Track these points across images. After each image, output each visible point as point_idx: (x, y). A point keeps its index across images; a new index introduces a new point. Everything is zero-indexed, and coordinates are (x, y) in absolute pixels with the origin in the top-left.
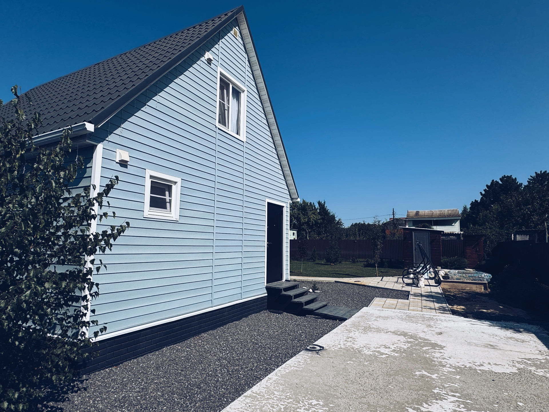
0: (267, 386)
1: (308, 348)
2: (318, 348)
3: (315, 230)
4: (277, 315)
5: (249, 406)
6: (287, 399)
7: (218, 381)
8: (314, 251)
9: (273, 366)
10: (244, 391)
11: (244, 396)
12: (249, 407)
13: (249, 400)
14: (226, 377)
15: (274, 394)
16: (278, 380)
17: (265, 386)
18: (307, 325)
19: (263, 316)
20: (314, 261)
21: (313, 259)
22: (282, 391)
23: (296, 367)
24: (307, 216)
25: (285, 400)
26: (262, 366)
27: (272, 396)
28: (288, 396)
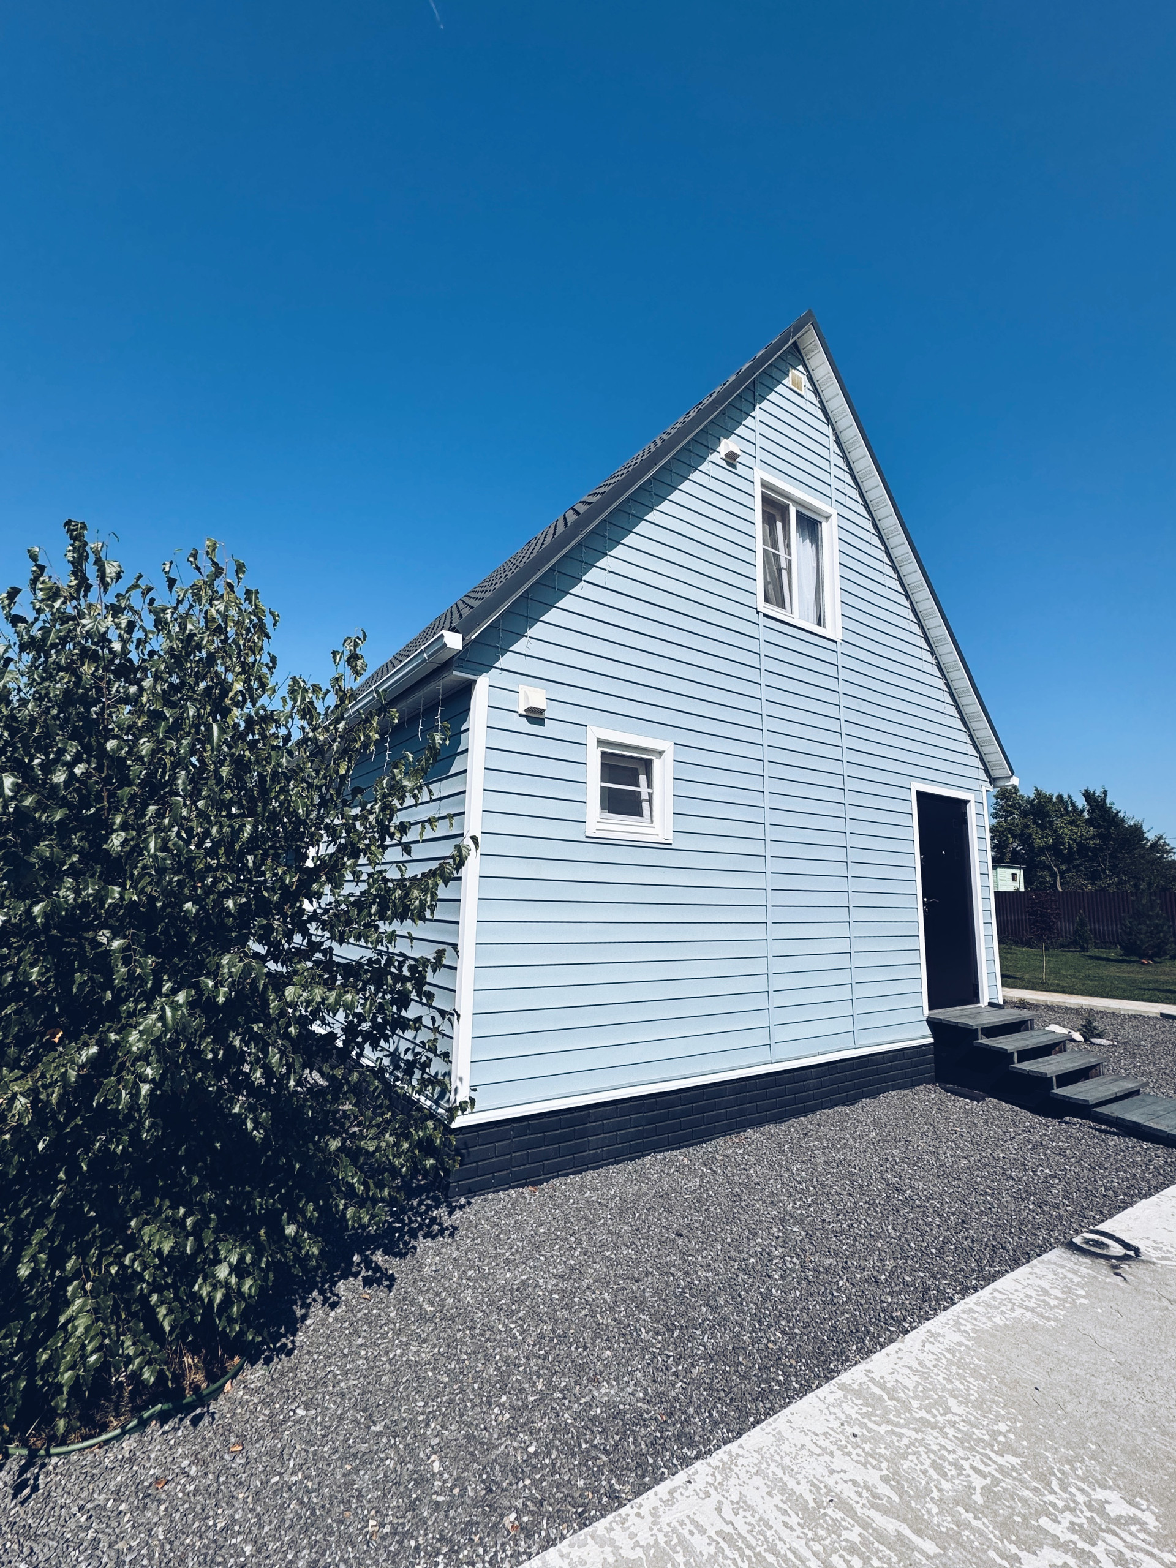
0: (921, 1363)
1: (1077, 1240)
2: (1117, 1250)
3: (1078, 866)
4: (967, 1104)
5: (855, 1435)
6: (996, 1448)
7: (767, 1296)
8: (1082, 923)
9: (949, 1285)
10: (845, 1361)
11: (842, 1387)
12: (852, 1438)
13: (856, 1408)
14: (795, 1288)
15: (948, 1410)
16: (963, 1348)
17: (915, 1365)
18: (1068, 1152)
19: (924, 1101)
20: (1084, 949)
21: (1078, 943)
22: (979, 1405)
23: (1032, 1310)
24: (1051, 829)
25: (988, 1452)
26: (910, 1275)
27: (939, 1418)
28: (1000, 1433)
